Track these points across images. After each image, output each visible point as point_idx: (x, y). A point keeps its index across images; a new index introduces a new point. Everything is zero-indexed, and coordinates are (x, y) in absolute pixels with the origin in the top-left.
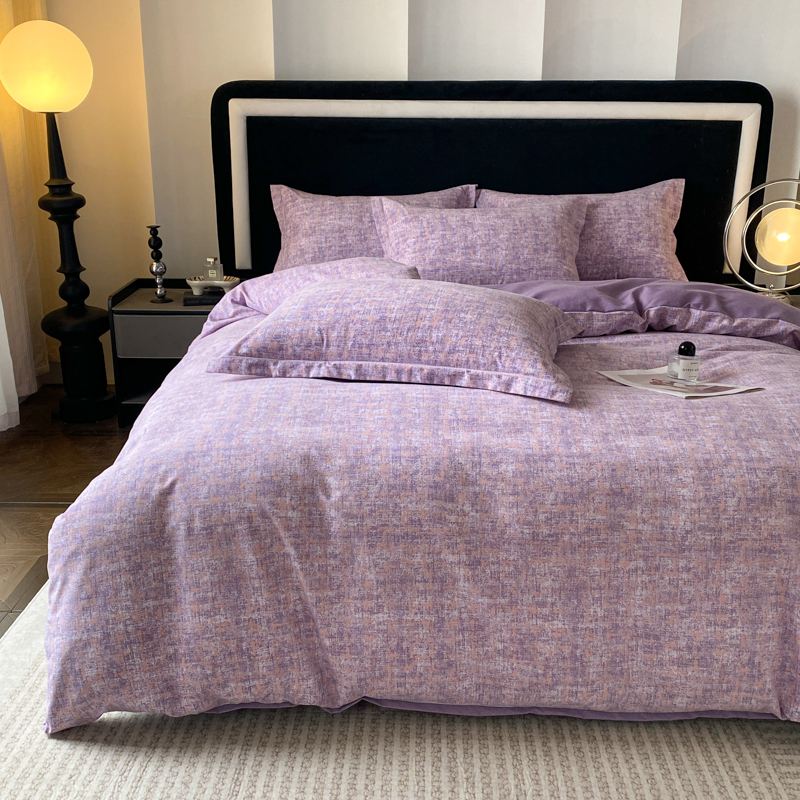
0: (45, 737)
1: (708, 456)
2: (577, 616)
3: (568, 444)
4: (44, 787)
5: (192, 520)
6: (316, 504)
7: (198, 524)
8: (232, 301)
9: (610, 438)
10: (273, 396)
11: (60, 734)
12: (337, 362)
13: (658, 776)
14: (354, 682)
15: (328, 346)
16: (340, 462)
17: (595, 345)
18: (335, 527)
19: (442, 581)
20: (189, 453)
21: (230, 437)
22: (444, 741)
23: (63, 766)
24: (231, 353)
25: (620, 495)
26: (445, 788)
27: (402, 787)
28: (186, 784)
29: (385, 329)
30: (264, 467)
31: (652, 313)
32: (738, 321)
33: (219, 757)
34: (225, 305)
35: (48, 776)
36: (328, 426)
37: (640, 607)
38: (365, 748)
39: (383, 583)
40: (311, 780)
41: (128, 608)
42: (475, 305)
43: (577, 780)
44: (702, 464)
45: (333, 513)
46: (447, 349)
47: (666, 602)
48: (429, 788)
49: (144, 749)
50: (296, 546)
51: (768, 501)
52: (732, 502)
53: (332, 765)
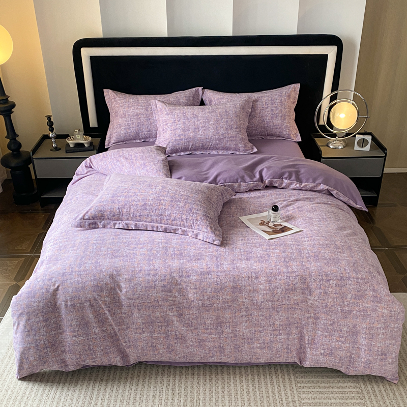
0: (17, 380)
1: (271, 271)
2: (220, 333)
3: (217, 266)
4: (17, 403)
5: (67, 302)
6: (117, 294)
7: (69, 303)
8: (85, 166)
9: (235, 262)
10: (99, 242)
11: (23, 379)
12: (127, 222)
13: (251, 390)
14: (136, 357)
15: (122, 215)
16: (126, 277)
17: (241, 198)
18: (124, 303)
19: (168, 322)
20: (64, 273)
21: (80, 265)
22: (172, 376)
23: (24, 393)
24: (81, 219)
25: (236, 289)
26: (170, 398)
27: (154, 398)
28: (71, 400)
29: (146, 209)
30: (95, 280)
31: (267, 182)
32: (303, 185)
33: (85, 387)
34: (82, 168)
35: (19, 398)
36: (121, 258)
37: (245, 329)
38: (141, 380)
39: (144, 323)
40: (119, 396)
41: (44, 335)
42: (184, 197)
43: (220, 392)
44: (269, 275)
45: (123, 298)
46: (172, 219)
47: (255, 327)
48: (164, 399)
49: (56, 384)
50: (109, 311)
51: (294, 290)
52: (279, 290)
53: (128, 389)
